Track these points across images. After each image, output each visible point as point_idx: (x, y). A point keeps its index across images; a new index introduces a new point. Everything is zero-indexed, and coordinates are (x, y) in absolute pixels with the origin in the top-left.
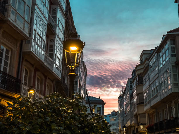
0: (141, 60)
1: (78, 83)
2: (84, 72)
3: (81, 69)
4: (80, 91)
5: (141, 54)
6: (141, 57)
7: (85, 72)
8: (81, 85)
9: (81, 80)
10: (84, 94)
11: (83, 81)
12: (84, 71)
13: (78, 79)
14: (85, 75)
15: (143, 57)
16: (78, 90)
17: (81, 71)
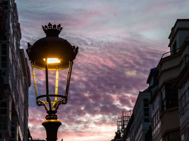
0: (173, 44)
1: (10, 109)
2: (23, 77)
3: (16, 69)
4: (14, 129)
5: (173, 29)
6: (172, 37)
7: (25, 75)
8: (16, 112)
9: (17, 100)
10: (24, 136)
11: (21, 100)
12: (22, 73)
13: (10, 98)
14: (26, 84)
15: (177, 38)
16: (9, 128)
17: (16, 76)
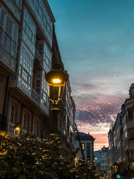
0: (130, 94)
1: (67, 119)
2: (72, 108)
3: (69, 104)
4: (68, 127)
5: (130, 88)
6: (130, 91)
7: (73, 107)
8: (69, 121)
9: (70, 116)
10: (73, 130)
11: (72, 116)
12: (72, 106)
13: (66, 115)
14: (74, 110)
15: (132, 91)
16: (66, 126)
17: (69, 106)
